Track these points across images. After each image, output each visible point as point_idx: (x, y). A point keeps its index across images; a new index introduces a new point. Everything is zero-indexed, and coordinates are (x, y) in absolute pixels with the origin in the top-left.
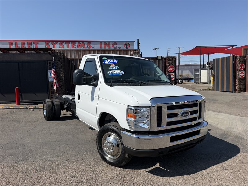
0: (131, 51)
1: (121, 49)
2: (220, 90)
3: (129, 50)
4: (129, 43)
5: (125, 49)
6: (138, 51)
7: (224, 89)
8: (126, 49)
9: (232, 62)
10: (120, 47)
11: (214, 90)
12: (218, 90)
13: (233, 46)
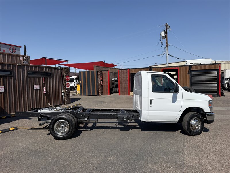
0: (20, 57)
1: (6, 52)
2: (87, 94)
3: (18, 56)
4: (15, 47)
5: (10, 53)
6: (28, 58)
7: (90, 94)
8: (12, 53)
9: (96, 75)
10: (4, 51)
11: (82, 95)
12: (85, 94)
13: (68, 61)
